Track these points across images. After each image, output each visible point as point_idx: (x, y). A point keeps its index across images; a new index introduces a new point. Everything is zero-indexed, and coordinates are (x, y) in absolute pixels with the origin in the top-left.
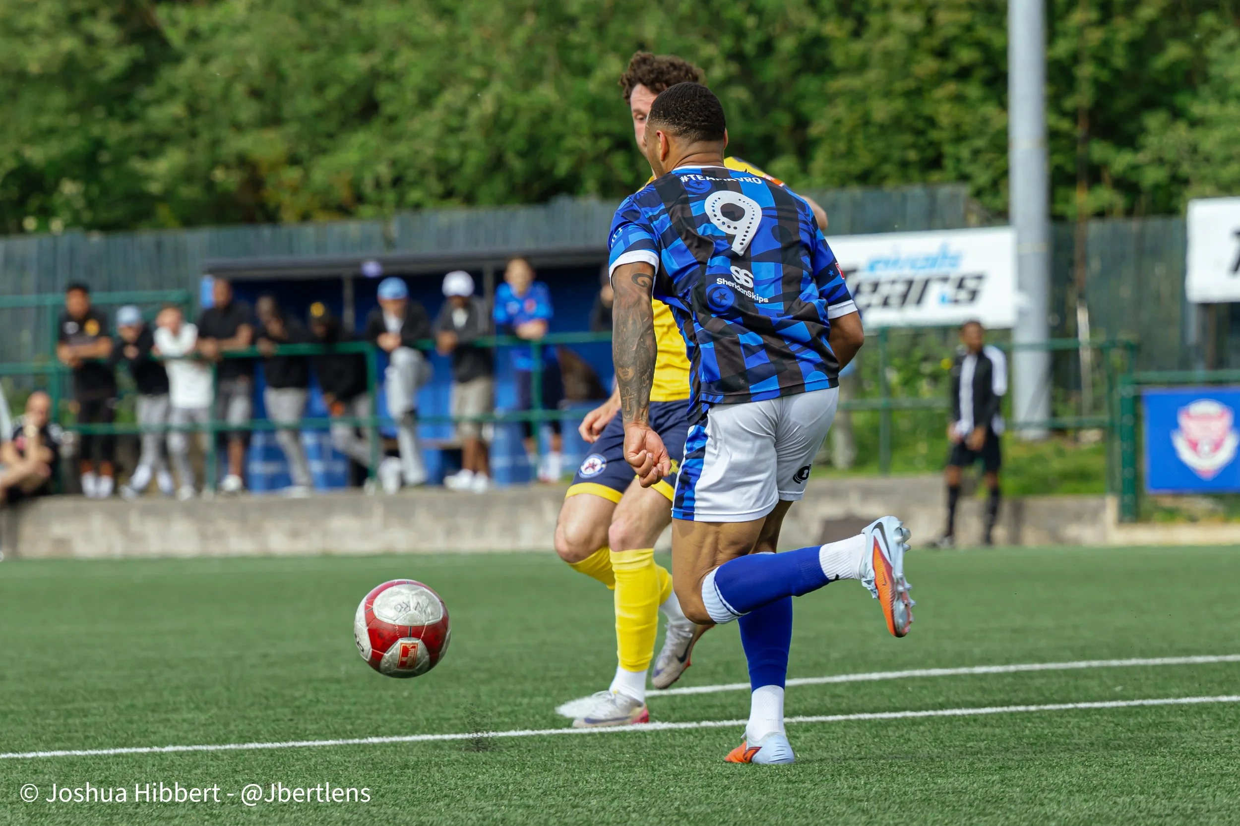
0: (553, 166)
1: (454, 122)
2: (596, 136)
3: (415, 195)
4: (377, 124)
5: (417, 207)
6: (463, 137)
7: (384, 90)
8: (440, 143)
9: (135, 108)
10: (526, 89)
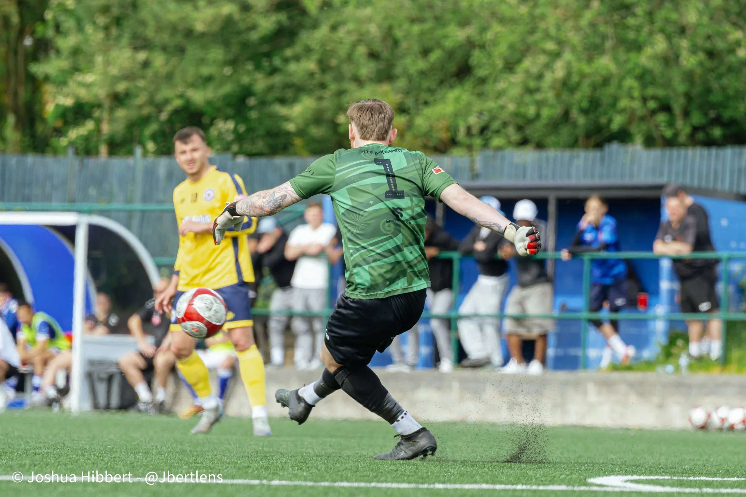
0: (610, 121)
1: (532, 84)
2: (644, 100)
3: (497, 141)
4: (468, 84)
5: (499, 149)
6: (538, 97)
7: (477, 57)
8: (520, 103)
9: (277, 61)
10: (590, 60)
